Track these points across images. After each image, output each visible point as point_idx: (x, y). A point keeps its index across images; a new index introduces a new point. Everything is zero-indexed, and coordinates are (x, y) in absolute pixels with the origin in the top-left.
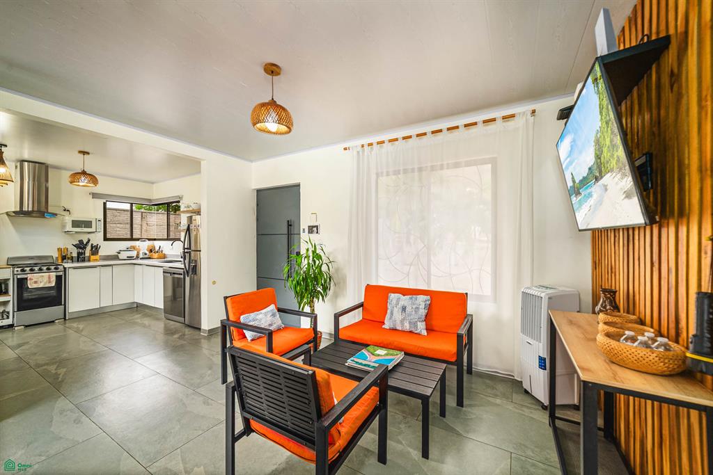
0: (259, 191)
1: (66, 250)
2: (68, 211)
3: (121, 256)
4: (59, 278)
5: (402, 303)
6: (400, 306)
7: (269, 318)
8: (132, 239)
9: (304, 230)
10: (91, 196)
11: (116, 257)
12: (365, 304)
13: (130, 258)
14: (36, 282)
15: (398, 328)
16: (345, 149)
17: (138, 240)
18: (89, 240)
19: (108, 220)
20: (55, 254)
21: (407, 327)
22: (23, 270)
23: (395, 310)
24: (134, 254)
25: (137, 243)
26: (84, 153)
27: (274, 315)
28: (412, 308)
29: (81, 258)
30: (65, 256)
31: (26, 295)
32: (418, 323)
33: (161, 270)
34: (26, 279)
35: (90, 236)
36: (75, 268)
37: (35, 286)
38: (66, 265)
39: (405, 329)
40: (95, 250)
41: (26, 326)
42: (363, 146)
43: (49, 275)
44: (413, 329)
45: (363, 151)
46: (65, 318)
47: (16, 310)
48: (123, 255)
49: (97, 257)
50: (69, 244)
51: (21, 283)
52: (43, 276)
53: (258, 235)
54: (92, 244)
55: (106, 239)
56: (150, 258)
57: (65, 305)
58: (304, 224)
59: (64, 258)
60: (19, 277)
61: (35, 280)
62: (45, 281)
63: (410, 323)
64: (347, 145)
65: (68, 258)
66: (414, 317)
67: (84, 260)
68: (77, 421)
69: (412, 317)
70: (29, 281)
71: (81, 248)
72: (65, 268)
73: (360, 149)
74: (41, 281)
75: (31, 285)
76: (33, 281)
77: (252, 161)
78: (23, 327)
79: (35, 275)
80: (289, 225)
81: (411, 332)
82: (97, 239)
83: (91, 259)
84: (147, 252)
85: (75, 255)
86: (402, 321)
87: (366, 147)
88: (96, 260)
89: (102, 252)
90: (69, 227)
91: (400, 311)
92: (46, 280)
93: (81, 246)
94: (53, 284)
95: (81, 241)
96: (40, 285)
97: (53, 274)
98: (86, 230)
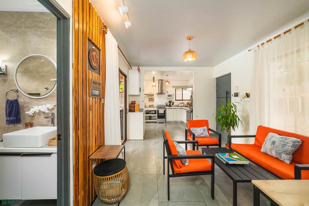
0: (217, 79)
1: (167, 103)
2: (167, 92)
4: (164, 111)
5: (273, 139)
6: (271, 140)
7: (202, 131)
8: (182, 100)
9: (232, 95)
10: (172, 87)
11: (178, 106)
12: (256, 136)
13: (181, 106)
15: (268, 153)
16: (249, 51)
17: (184, 100)
19: (176, 94)
20: (165, 105)
21: (274, 154)
22: (158, 108)
23: (268, 142)
24: (183, 105)
25: (184, 101)
26: (167, 75)
27: (204, 130)
28: (280, 144)
29: (170, 106)
31: (159, 115)
32: (283, 154)
33: (186, 110)
35: (172, 99)
36: (168, 108)
38: (166, 108)
39: (272, 155)
40: (173, 103)
41: (159, 123)
42: (258, 46)
44: (279, 157)
45: (259, 49)
46: (166, 122)
47: (157, 118)
48: (180, 105)
50: (167, 101)
51: (158, 112)
53: (217, 98)
55: (176, 100)
56: (187, 106)
57: (166, 118)
58: (233, 93)
59: (167, 105)
60: (158, 110)
63: (276, 152)
64: (249, 49)
66: (280, 149)
67: (170, 107)
68: (153, 145)
69: (278, 149)
73: (257, 48)
74: (161, 111)
75: (160, 112)
77: (213, 66)
80: (227, 93)
81: (277, 158)
82: (173, 100)
84: (186, 104)
85: (169, 105)
86: (271, 150)
87: (260, 46)
88: (173, 106)
89: (175, 104)
90: (167, 97)
91: (271, 143)
93: (170, 102)
94: (163, 113)
95: (170, 101)
96: (161, 113)
97: (163, 110)
98: (171, 97)
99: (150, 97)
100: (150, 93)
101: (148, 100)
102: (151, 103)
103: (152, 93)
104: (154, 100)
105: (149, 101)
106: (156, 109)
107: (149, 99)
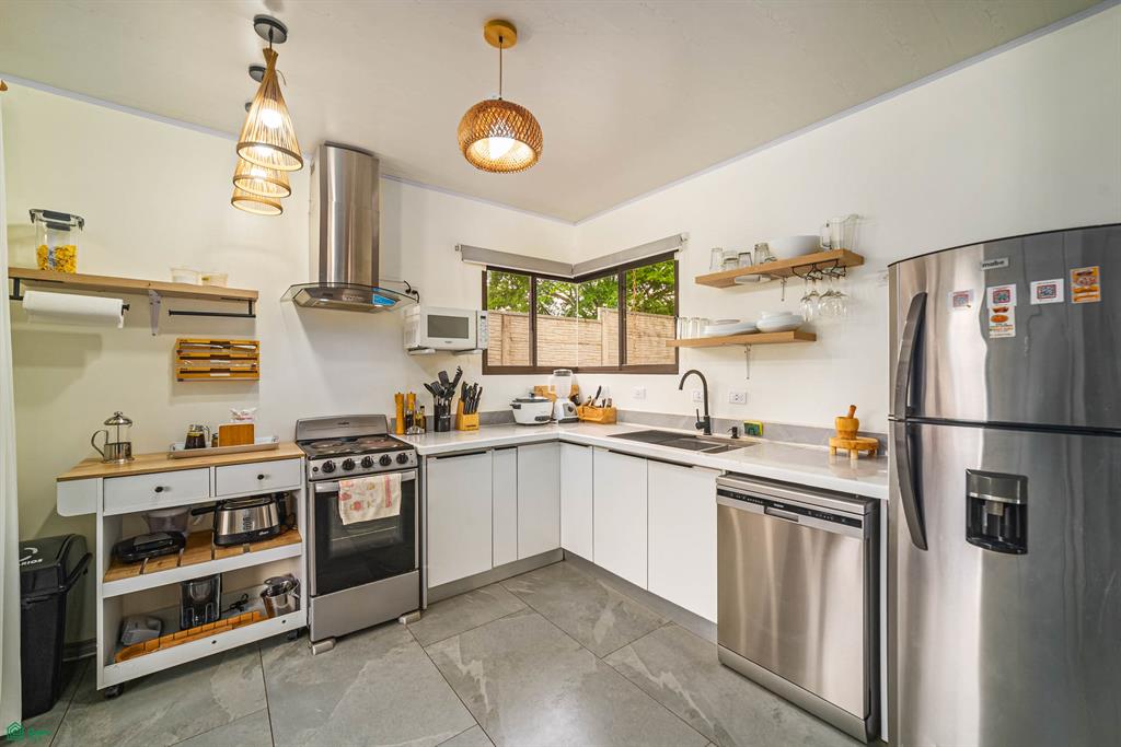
1: (411, 401)
2: (415, 292)
3: (520, 416)
4: (407, 487)
8: (534, 369)
10: (459, 254)
11: (511, 419)
13: (543, 421)
14: (358, 506)
17: (549, 370)
18: (460, 374)
22: (329, 468)
24: (546, 409)
25: (546, 381)
29: (441, 420)
30: (410, 416)
34: (336, 494)
35: (461, 361)
36: (440, 457)
37: (356, 517)
38: (420, 448)
40: (471, 398)
43: (388, 482)
46: (420, 608)
47: (313, 593)
48: (526, 413)
49: (473, 419)
50: (414, 383)
51: (325, 505)
52: (373, 486)
54: (465, 384)
55: (486, 369)
56: (577, 420)
57: (420, 569)
59: (409, 421)
60: (320, 488)
61: (355, 498)
62: (379, 500)
65: (418, 422)
67: (447, 430)
70: (342, 503)
71: (442, 394)
72: (419, 457)
74: (368, 500)
75: (348, 515)
76: (351, 502)
78: (329, 642)
79: (355, 481)
83: (463, 426)
84: (571, 405)
85: (429, 412)
88: (471, 427)
89: (486, 405)
90: (420, 337)
92: (380, 497)
93: (443, 389)
94: (396, 511)
95: (443, 375)
96: (370, 515)
97: (396, 478)
98: (458, 343)
99: (202, 333)
100: (193, 280)
101: (162, 363)
102: (213, 409)
103: (236, 284)
104: (254, 371)
105: (183, 375)
106: (287, 476)
107: (183, 351)
